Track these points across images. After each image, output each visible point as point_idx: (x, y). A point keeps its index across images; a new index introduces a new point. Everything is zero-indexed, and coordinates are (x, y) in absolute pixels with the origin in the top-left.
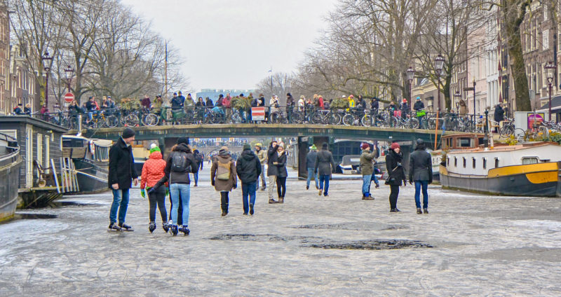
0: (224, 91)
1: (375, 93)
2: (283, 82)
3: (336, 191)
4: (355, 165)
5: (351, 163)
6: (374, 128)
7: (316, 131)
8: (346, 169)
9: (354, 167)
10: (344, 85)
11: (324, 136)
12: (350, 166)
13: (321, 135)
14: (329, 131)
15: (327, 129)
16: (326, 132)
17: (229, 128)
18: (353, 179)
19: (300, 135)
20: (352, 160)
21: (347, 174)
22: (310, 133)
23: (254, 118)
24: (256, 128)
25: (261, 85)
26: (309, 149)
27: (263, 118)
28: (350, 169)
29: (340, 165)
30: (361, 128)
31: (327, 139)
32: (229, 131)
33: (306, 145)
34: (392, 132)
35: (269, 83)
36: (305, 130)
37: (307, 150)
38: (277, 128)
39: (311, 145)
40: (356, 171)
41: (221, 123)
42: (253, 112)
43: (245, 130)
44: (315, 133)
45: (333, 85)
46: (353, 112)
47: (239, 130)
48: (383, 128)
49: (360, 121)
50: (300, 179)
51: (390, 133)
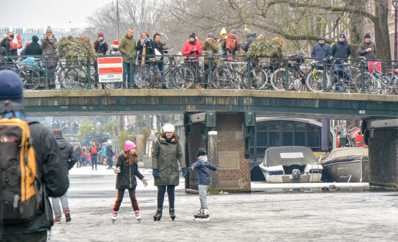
0: (24, 30)
1: (318, 29)
2: (137, 14)
3: (272, 214)
4: (289, 164)
5: (281, 161)
6: (333, 95)
7: (221, 102)
8: (272, 173)
9: (288, 169)
10: (263, 15)
11: (236, 110)
12: (280, 168)
13: (231, 109)
14: (245, 101)
15: (241, 98)
16: (240, 105)
17: (56, 98)
18: (286, 191)
19: (190, 109)
20: (284, 155)
21: (274, 183)
22: (210, 106)
23: (102, 78)
24: (107, 97)
25: (96, 18)
26: (208, 136)
27: (119, 77)
28: (279, 173)
29: (261, 166)
30: (305, 95)
31: (241, 117)
32: (56, 103)
33: (202, 128)
34: (366, 102)
35: (113, 14)
36: (199, 100)
37: (204, 137)
38: (148, 98)
39: (210, 129)
40: (291, 176)
41: (40, 88)
42: (100, 66)
43: (86, 102)
44: (218, 105)
45: (243, 15)
46: (289, 65)
47: (75, 102)
48: (348, 95)
49: (303, 82)
50: (188, 193)
51: (361, 104)
